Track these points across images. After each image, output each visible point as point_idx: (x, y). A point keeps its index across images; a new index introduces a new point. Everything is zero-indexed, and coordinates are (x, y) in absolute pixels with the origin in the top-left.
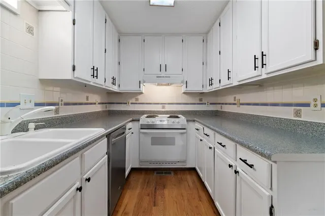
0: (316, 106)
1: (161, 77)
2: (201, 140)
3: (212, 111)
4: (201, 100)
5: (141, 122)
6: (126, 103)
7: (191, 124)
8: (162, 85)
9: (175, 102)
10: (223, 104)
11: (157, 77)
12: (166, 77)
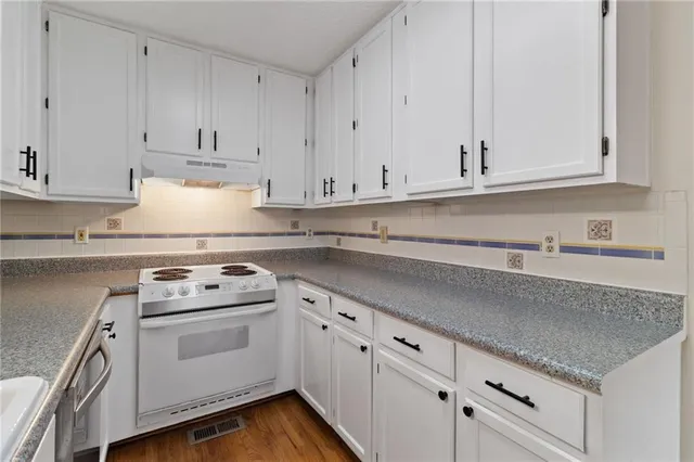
0: (550, 249)
1: (200, 164)
2: (324, 327)
3: (319, 250)
4: (295, 225)
5: (143, 297)
6: (72, 237)
7: (287, 287)
8: (199, 185)
9: (235, 230)
10: (343, 234)
11: (189, 163)
12: (214, 165)
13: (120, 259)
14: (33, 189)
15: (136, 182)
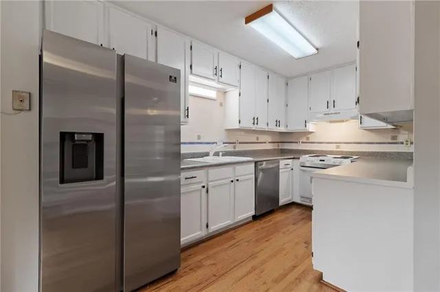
1: (329, 114)
4: (394, 138)
5: (300, 160)
6: (297, 143)
8: (336, 122)
11: (325, 114)
12: (334, 113)
13: (308, 150)
14: (282, 129)
15: (307, 124)
